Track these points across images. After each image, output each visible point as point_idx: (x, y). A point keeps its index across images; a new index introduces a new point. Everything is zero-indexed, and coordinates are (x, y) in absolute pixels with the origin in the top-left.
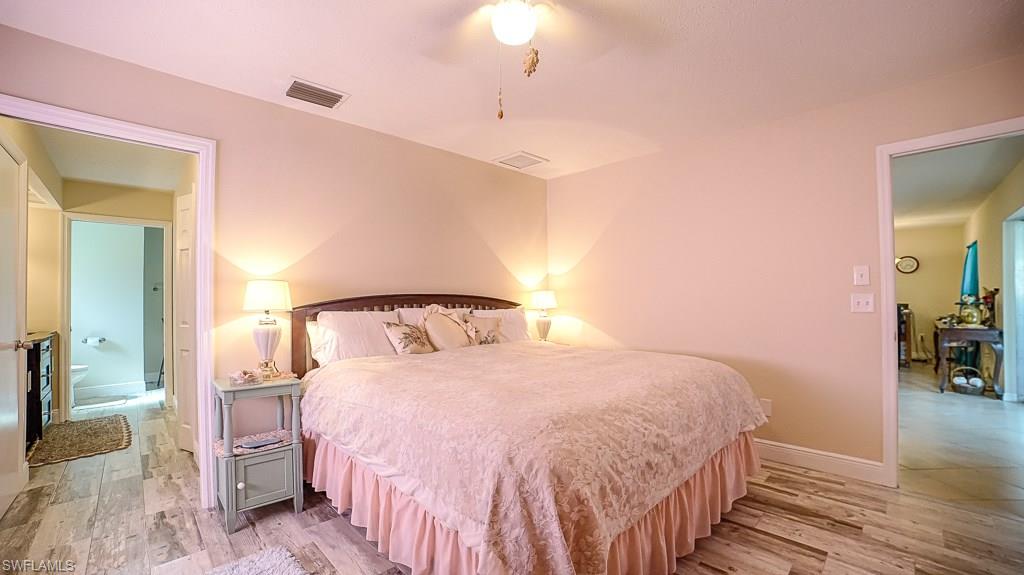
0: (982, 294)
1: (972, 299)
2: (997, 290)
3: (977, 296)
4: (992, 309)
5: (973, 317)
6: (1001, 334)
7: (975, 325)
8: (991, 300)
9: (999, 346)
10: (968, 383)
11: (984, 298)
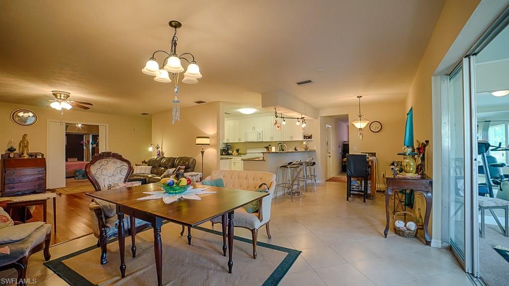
0: (416, 146)
1: (409, 150)
2: (427, 142)
3: (413, 147)
4: (423, 159)
5: (410, 166)
6: (431, 183)
7: (411, 175)
8: (422, 151)
9: (429, 194)
10: (405, 226)
11: (418, 149)
